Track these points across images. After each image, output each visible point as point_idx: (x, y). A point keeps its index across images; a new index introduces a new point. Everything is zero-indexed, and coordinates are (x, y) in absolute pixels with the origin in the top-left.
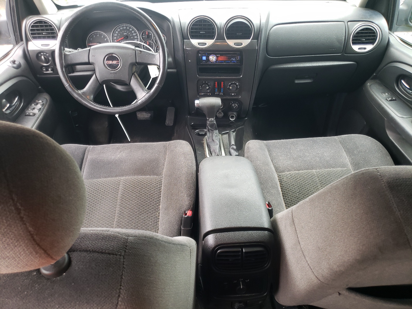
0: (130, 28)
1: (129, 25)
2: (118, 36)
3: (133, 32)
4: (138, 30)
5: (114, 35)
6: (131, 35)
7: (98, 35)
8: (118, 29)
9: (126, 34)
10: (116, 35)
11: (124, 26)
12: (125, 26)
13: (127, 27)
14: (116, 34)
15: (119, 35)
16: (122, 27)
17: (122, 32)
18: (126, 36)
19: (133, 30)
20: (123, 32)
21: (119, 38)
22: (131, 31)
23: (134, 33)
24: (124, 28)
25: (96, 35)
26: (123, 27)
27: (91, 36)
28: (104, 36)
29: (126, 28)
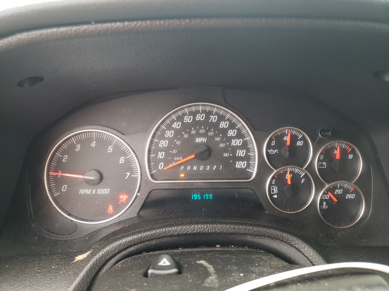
0: (221, 118)
1: (216, 108)
2: (172, 149)
3: (231, 133)
4: (253, 129)
5: (158, 143)
6: (222, 145)
7: (93, 144)
8: (173, 122)
9: (204, 140)
10: (164, 144)
11: (197, 112)
12: (204, 112)
13: (210, 113)
14: (165, 139)
15: (178, 143)
16: (191, 113)
17: (189, 133)
18: (204, 148)
19: (232, 126)
20: (193, 132)
21: (177, 155)
22: (224, 131)
23: (235, 138)
24: (199, 117)
25: (85, 142)
26: (194, 114)
27: (65, 146)
28: (117, 147)
29: (207, 118)
